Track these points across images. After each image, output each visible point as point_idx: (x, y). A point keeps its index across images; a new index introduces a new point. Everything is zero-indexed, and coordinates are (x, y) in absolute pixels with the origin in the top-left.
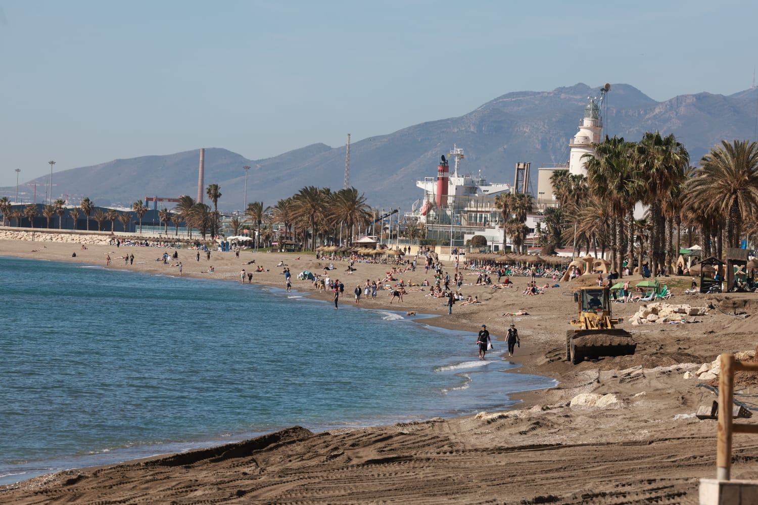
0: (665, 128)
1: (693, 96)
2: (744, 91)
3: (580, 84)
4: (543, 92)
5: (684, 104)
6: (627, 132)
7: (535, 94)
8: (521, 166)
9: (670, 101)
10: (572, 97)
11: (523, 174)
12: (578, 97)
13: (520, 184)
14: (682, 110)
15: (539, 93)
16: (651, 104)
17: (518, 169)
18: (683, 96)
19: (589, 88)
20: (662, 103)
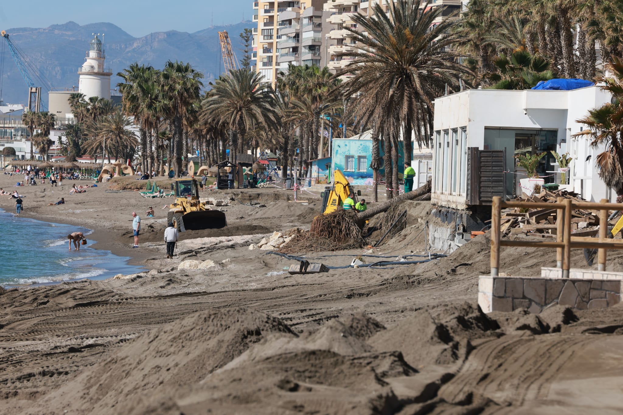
0: (142, 59)
1: (164, 33)
2: (204, 30)
3: (70, 22)
4: (39, 29)
5: (157, 40)
6: (111, 63)
7: (32, 30)
8: (34, 90)
9: (146, 37)
10: (64, 32)
11: (35, 97)
12: (69, 33)
13: (33, 105)
14: (156, 45)
15: (36, 29)
16: (130, 40)
17: (31, 93)
18: (156, 33)
19: (78, 25)
20: (139, 39)
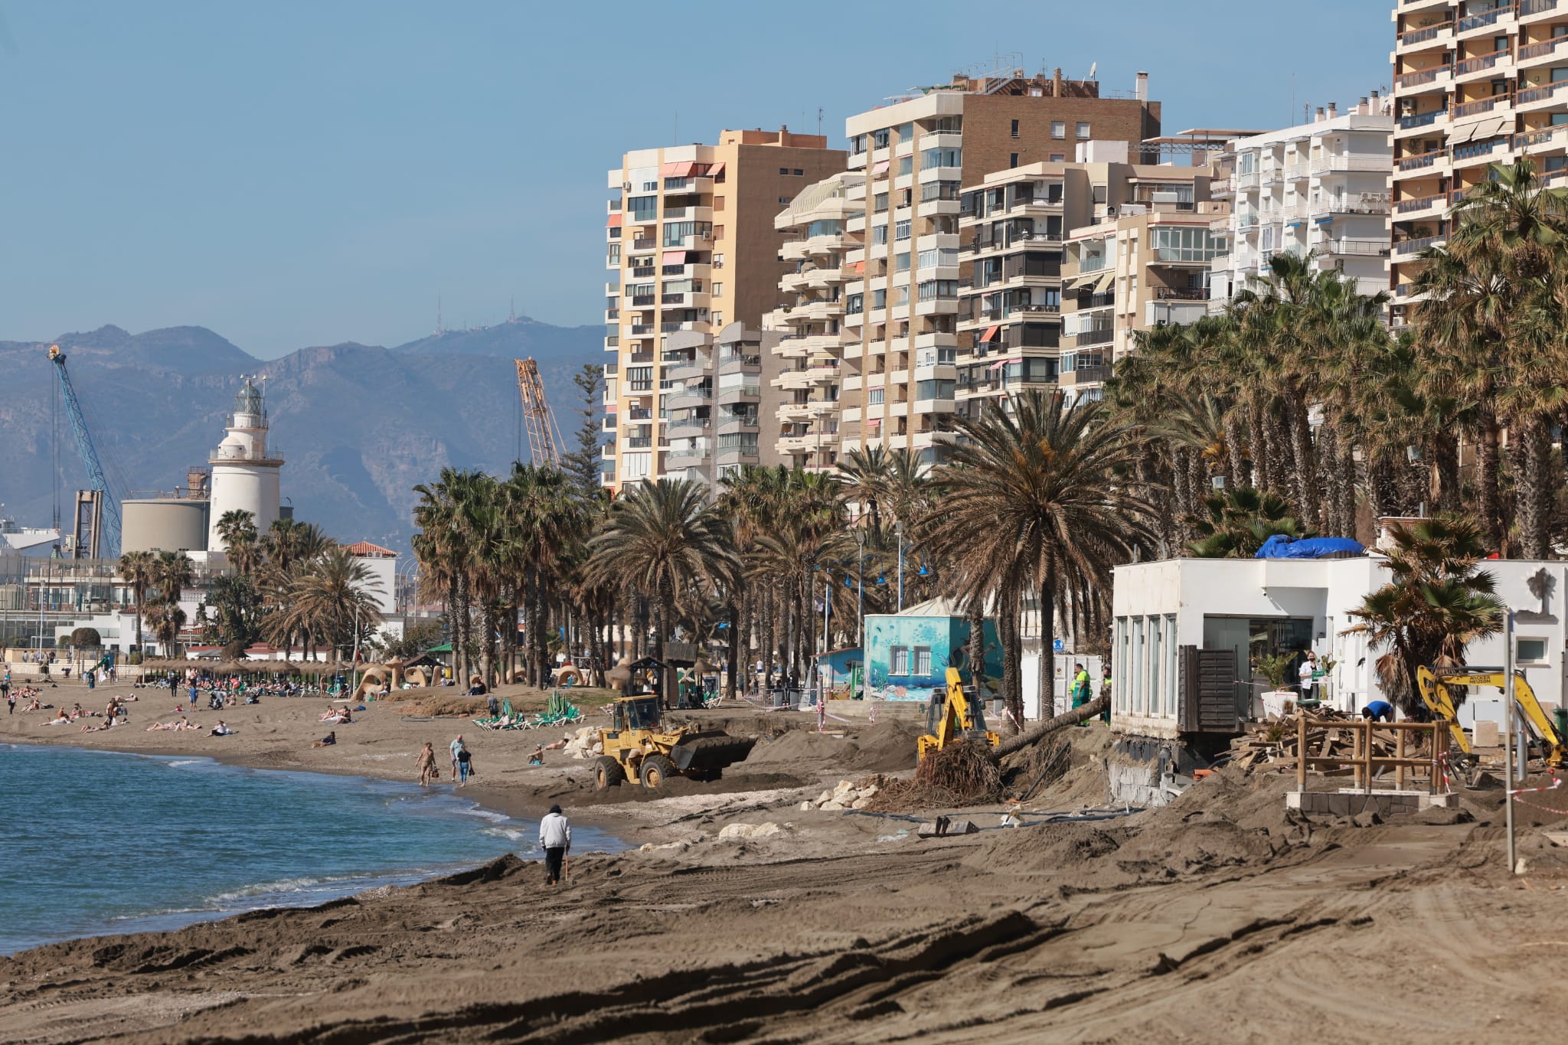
0: (278, 412)
1: (330, 348)
2: (422, 340)
3: (108, 327)
4: (36, 343)
5: (312, 364)
6: (205, 419)
7: (18, 346)
8: (86, 497)
9: (287, 359)
10: (93, 351)
11: (89, 511)
12: (106, 352)
13: (85, 530)
14: (309, 376)
15: (27, 345)
16: (256, 365)
17: (81, 502)
18: (310, 349)
19: (126, 334)
20: (270, 363)
